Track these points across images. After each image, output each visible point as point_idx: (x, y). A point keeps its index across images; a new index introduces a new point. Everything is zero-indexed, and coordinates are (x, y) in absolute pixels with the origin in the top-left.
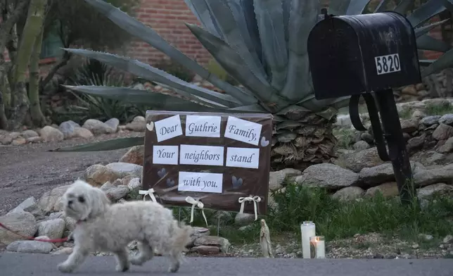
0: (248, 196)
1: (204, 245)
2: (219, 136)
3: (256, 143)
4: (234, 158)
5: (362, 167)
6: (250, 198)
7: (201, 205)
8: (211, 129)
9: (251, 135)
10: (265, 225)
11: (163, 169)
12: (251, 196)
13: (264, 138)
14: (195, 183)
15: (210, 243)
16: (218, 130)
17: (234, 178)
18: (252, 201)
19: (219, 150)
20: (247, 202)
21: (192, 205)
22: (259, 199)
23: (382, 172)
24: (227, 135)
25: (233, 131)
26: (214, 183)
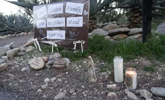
0: (78, 41)
1: (57, 64)
2: (62, 13)
3: (81, 14)
4: (70, 22)
5: (109, 30)
6: (79, 42)
7: (56, 45)
8: (59, 9)
9: (78, 10)
10: (92, 60)
11: (41, 30)
12: (79, 41)
13: (85, 11)
14: (53, 35)
15: (60, 63)
16: (62, 10)
17: (70, 32)
18: (80, 43)
19: (63, 19)
20: (77, 44)
21: (52, 45)
22: (84, 42)
23: (120, 30)
24: (66, 11)
25: (69, 9)
26: (61, 35)
